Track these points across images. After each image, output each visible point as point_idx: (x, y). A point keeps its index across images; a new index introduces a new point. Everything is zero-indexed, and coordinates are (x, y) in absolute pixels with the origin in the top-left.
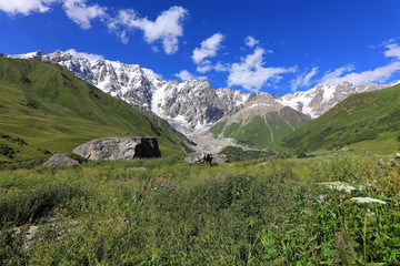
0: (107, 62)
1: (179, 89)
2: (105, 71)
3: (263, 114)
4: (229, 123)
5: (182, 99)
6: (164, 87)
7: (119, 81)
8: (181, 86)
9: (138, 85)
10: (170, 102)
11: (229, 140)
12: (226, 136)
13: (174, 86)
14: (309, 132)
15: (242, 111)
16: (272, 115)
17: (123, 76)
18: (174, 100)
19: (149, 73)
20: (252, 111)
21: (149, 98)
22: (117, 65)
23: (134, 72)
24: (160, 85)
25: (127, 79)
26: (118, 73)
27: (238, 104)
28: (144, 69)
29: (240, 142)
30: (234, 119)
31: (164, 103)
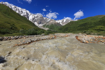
0: (17, 7)
1: (35, 16)
2: (16, 9)
3: (53, 24)
4: (47, 25)
5: (36, 19)
6: (32, 15)
7: (21, 12)
8: (36, 16)
9: (26, 14)
10: (33, 19)
11: (47, 28)
12: (46, 27)
13: (34, 15)
14: (63, 28)
15: (49, 23)
16: (55, 24)
17: (21, 11)
18: (34, 19)
19: (28, 11)
20: (51, 23)
21: (28, 17)
22: (20, 8)
23: (24, 11)
24: (31, 15)
25: (23, 12)
26: (20, 11)
27: (48, 21)
28: (27, 11)
29: (50, 29)
30: (48, 24)
31: (32, 19)
